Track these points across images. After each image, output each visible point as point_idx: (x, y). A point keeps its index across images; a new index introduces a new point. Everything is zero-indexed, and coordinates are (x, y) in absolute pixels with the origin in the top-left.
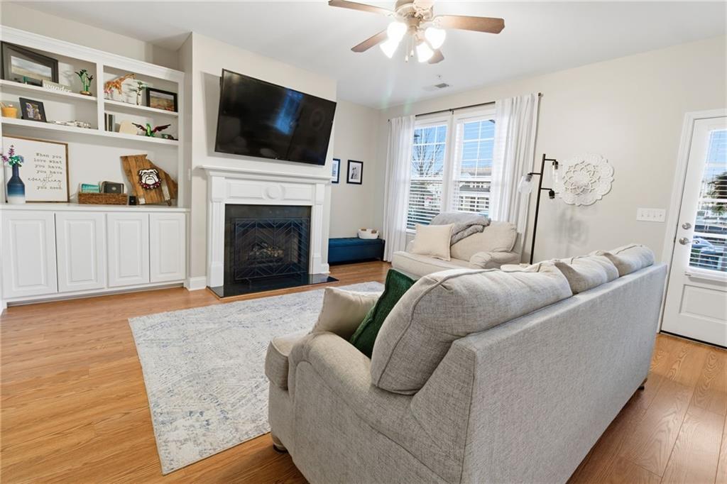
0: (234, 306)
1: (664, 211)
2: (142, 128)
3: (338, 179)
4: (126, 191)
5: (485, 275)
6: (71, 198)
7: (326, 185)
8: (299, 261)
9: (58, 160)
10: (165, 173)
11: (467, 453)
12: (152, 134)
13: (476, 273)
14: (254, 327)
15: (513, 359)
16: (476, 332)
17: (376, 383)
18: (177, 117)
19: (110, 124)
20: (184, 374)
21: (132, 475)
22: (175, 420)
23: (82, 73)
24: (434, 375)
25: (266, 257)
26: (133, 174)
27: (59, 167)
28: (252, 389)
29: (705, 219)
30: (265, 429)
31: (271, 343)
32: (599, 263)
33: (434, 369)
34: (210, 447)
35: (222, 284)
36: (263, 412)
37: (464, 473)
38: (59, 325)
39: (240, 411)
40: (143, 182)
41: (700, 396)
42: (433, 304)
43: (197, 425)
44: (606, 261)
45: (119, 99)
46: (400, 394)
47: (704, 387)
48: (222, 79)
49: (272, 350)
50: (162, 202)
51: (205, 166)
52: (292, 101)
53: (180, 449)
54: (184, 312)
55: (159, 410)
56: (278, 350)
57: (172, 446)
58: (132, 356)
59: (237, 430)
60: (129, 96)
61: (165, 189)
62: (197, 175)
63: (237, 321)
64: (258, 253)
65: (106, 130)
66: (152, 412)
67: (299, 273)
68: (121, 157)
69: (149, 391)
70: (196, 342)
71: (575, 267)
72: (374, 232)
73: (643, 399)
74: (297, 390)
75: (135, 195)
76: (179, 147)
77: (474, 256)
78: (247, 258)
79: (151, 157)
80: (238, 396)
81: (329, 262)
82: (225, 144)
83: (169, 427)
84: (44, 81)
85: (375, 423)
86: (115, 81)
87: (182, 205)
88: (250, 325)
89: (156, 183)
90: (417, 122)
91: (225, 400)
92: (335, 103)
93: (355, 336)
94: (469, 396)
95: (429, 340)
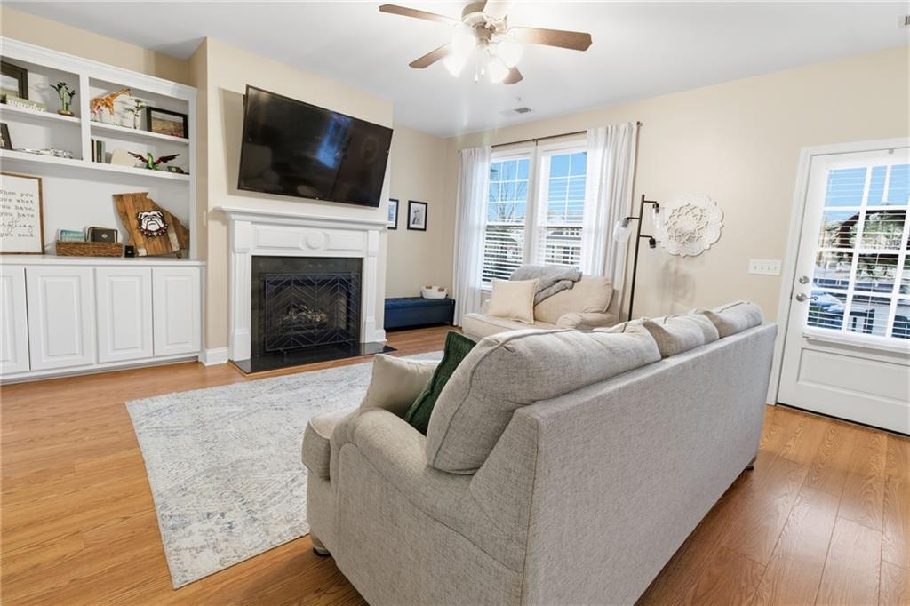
0: (264, 384)
1: (780, 262)
2: (142, 158)
3: (396, 225)
4: (120, 239)
5: (557, 336)
6: (46, 249)
7: (381, 232)
8: (348, 327)
9: (29, 199)
10: (172, 216)
11: (530, 534)
12: (155, 165)
13: (547, 333)
14: (291, 409)
15: (585, 429)
16: (544, 400)
17: (431, 463)
18: (187, 145)
19: (98, 152)
20: (201, 469)
21: (135, 591)
22: (189, 523)
23: (60, 87)
24: (495, 449)
25: (306, 322)
26: (130, 217)
27: (30, 209)
28: (287, 484)
29: (837, 272)
30: (303, 530)
31: (309, 424)
32: (696, 322)
33: (494, 443)
34: (233, 554)
35: (248, 356)
36: (300, 511)
37: (528, 558)
38: (33, 412)
39: (272, 510)
40: (144, 227)
41: (816, 476)
42: (493, 367)
43: (217, 528)
44: (705, 320)
45: (109, 120)
46: (459, 475)
47: (820, 466)
48: (246, 97)
49: (311, 432)
50: (168, 253)
51: (225, 207)
52: (338, 126)
53: (196, 557)
54: (199, 393)
55: (168, 513)
56: (317, 431)
57: (186, 556)
58: (132, 448)
59: (267, 533)
60: (124, 117)
61: (173, 237)
62: (215, 219)
63: (267, 402)
64: (295, 318)
65: (93, 160)
66: (159, 516)
67: (347, 341)
68: (114, 196)
69: (154, 490)
70: (215, 429)
71: (667, 327)
72: (441, 290)
73: (751, 481)
74: (340, 478)
75: (133, 244)
76: (191, 183)
77: (561, 318)
78: (280, 323)
79: (154, 196)
80: (269, 492)
81: (385, 328)
82: (249, 179)
83: (181, 532)
84: (8, 96)
85: (430, 509)
86: (104, 98)
87: (196, 257)
88: (284, 407)
89: (161, 229)
90: (494, 154)
91: (252, 498)
92: (392, 130)
93: (410, 413)
94: (532, 470)
95: (489, 409)
